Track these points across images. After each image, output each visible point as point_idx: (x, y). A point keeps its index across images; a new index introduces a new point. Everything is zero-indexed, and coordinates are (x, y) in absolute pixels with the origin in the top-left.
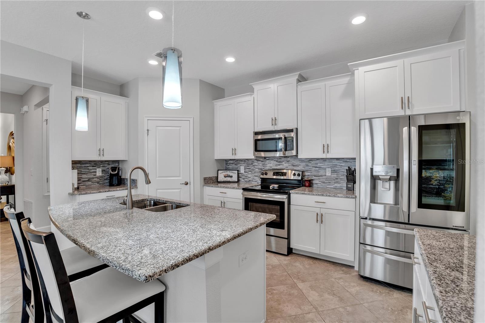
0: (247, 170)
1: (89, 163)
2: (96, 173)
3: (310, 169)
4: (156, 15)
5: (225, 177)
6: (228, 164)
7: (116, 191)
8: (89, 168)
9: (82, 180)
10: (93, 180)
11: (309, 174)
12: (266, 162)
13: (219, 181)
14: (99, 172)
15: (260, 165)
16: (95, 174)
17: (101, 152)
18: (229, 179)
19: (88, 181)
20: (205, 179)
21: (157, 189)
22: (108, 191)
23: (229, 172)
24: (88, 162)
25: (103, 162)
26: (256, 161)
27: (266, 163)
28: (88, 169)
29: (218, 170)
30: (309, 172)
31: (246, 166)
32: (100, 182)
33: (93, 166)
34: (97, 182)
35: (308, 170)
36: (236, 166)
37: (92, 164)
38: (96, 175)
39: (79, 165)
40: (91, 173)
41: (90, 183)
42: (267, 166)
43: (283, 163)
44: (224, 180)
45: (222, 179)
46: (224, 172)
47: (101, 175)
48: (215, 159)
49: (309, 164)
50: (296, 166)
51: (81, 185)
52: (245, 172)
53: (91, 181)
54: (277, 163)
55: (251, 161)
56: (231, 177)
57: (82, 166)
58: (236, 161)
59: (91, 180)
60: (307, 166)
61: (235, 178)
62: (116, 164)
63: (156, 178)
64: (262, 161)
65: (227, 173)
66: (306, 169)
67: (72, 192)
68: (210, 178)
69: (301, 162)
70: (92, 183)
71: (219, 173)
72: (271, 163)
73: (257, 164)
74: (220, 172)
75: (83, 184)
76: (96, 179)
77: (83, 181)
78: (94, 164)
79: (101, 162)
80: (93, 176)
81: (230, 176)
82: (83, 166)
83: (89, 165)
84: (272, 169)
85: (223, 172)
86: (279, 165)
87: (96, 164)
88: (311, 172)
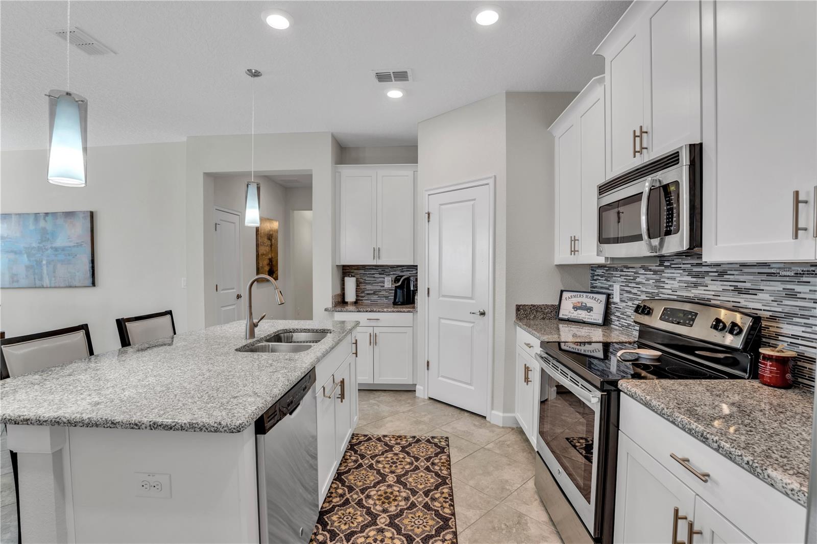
0: (626, 295)
1: (376, 269)
2: (384, 283)
3: (802, 308)
4: (278, 22)
5: (576, 308)
6: (595, 277)
7: (383, 312)
8: (376, 276)
9: (366, 292)
10: (380, 293)
11: (797, 330)
12: (663, 275)
13: (561, 316)
14: (388, 283)
15: (651, 281)
16: (382, 284)
17: (377, 252)
18: (582, 315)
19: (374, 293)
20: (518, 308)
21: (440, 318)
22: (370, 312)
23: (587, 297)
24: (374, 268)
25: (394, 267)
26: (643, 272)
27: (665, 277)
28: (374, 277)
29: (562, 292)
30: (796, 324)
31: (624, 285)
32: (389, 298)
33: (380, 274)
34: (386, 297)
35: (795, 315)
36: (606, 284)
37: (379, 270)
38: (384, 286)
39: (362, 272)
40: (378, 283)
41: (375, 297)
42: (666, 286)
43: (707, 280)
44: (572, 315)
45: (567, 314)
46: (575, 297)
47: (390, 287)
48: (557, 265)
49: (798, 288)
50: (747, 292)
51: (364, 298)
52: (622, 301)
53: (377, 295)
54: (689, 279)
55: (632, 270)
56: (590, 309)
57: (366, 272)
58: (607, 270)
59: (377, 293)
60: (792, 295)
61: (597, 316)
62: (412, 271)
63: (439, 298)
64: (655, 272)
65: (580, 300)
66: (787, 309)
67: (331, 306)
68: (535, 309)
69: (764, 277)
70: (379, 297)
71: (564, 298)
72: (674, 279)
73: (644, 281)
74: (565, 295)
75: (366, 298)
76: (383, 293)
77: (368, 294)
78: (382, 271)
79: (391, 268)
80: (379, 288)
81: (586, 306)
82: (368, 272)
83: (374, 272)
84: (675, 297)
85: (571, 296)
86: (696, 285)
87: (384, 271)
88: (806, 325)
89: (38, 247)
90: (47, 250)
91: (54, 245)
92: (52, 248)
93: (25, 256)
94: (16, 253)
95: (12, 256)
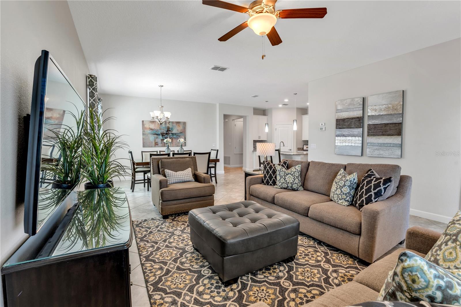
68: (300, 148)
89: (166, 133)
90: (169, 134)
91: (172, 133)
92: (171, 133)
93: (161, 136)
94: (157, 135)
95: (156, 136)
